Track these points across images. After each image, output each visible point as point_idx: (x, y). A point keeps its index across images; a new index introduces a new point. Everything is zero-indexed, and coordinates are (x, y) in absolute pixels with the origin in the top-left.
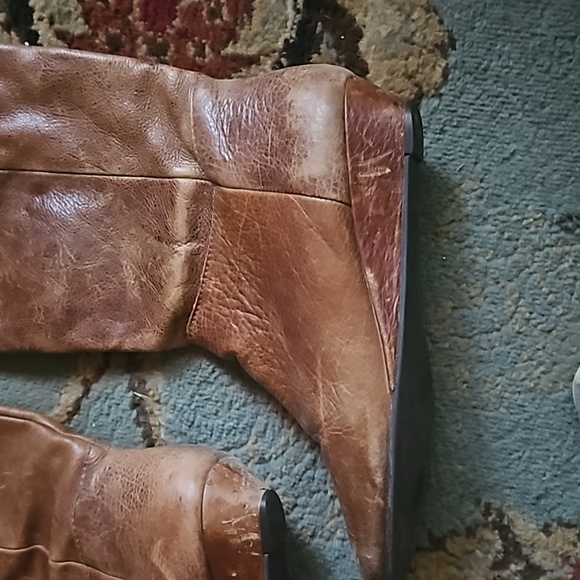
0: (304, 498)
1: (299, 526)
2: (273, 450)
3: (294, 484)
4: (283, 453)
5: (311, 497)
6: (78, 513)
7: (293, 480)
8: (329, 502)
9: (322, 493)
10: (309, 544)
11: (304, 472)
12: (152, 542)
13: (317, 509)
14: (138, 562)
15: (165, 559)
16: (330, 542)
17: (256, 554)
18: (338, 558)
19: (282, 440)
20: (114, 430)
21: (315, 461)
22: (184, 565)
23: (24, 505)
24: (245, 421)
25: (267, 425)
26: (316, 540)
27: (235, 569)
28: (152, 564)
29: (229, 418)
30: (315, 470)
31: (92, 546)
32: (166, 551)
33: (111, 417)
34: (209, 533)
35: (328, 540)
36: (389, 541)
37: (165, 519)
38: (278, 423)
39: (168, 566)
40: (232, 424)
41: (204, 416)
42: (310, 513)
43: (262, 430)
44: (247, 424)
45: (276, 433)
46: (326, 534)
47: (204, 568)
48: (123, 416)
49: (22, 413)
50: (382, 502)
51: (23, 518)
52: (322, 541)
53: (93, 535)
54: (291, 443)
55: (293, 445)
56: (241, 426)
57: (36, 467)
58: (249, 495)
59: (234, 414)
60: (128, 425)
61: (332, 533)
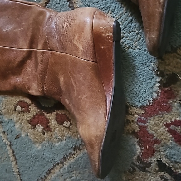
0: (127, 34)
1: (124, 44)
2: (117, 16)
3: (124, 28)
4: (121, 17)
5: (129, 34)
6: (48, 31)
7: (124, 27)
8: (136, 36)
9: (133, 32)
10: (127, 51)
11: (128, 24)
12: (75, 36)
13: (131, 38)
14: (69, 45)
15: (79, 41)
16: (135, 50)
17: (111, 41)
18: (137, 56)
19: (121, 12)
20: (61, 9)
21: (132, 20)
22: (85, 42)
23: (29, 34)
24: (108, 5)
25: (116, 6)
26: (130, 49)
27: (103, 46)
28: (74, 44)
29: (102, 4)
30: (132, 24)
31: (53, 42)
32: (79, 38)
33: (60, 4)
34: (95, 31)
35: (134, 49)
36: (162, 28)
37: (80, 27)
38: (120, 6)
39: (80, 43)
40: (103, 6)
41: (93, 4)
42: (128, 40)
43: (114, 8)
44: (108, 6)
45: (119, 10)
46: (134, 47)
47: (92, 43)
48: (64, 4)
49: (29, 2)
50: (162, 11)
51: (29, 38)
52: (132, 50)
53: (53, 38)
54: (124, 13)
55: (125, 14)
56: (106, 7)
57: (34, 20)
58: (110, 20)
59: (104, 2)
60: (66, 7)
61: (136, 47)
